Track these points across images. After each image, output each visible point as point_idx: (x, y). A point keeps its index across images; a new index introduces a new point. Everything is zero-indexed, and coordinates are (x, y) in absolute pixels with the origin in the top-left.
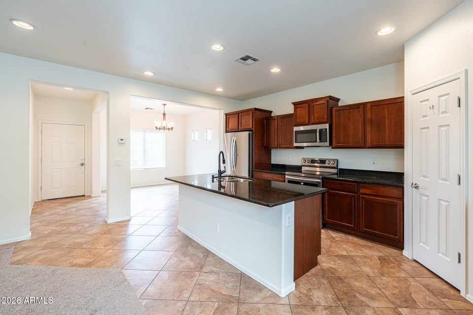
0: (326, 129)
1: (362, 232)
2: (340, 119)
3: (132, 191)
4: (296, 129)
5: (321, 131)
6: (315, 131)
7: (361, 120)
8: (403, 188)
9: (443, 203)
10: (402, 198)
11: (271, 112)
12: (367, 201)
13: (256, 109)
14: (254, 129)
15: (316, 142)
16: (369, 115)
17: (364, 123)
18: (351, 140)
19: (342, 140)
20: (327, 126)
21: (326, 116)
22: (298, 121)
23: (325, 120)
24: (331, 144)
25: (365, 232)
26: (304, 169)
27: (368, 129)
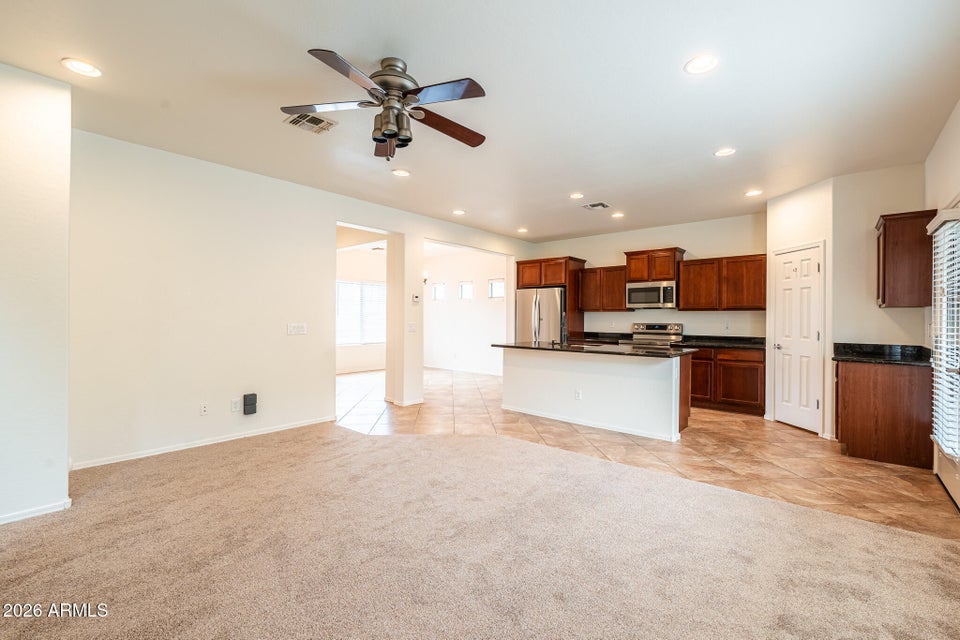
0: (672, 288)
1: (719, 403)
2: (689, 275)
3: (338, 379)
4: (629, 286)
5: (665, 289)
6: (657, 289)
7: (715, 278)
8: (764, 350)
9: (805, 359)
10: (763, 361)
11: (584, 261)
12: (725, 368)
13: (571, 258)
14: (567, 284)
15: (659, 302)
16: (725, 272)
17: (720, 282)
18: (703, 301)
19: (691, 300)
20: (673, 284)
21: (671, 272)
22: (633, 275)
23: (671, 276)
24: (678, 305)
25: (723, 403)
26: (635, 336)
27: (724, 288)
